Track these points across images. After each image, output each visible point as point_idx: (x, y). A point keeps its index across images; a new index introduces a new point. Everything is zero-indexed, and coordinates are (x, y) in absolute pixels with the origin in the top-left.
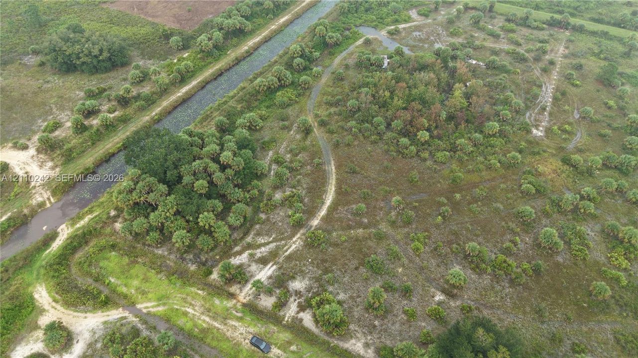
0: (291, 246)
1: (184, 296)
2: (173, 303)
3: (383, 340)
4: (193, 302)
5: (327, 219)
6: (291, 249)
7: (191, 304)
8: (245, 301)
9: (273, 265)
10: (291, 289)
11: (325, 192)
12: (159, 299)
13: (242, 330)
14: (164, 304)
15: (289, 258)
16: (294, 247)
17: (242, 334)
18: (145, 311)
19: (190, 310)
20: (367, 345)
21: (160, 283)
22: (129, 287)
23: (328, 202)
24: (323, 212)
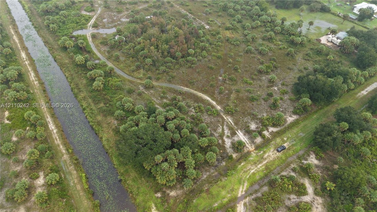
0: (229, 121)
1: (242, 171)
2: (245, 178)
3: (289, 111)
4: (248, 169)
5: (219, 103)
6: (231, 122)
7: (249, 170)
8: (254, 149)
9: (237, 131)
10: (255, 130)
11: (201, 97)
12: (240, 184)
13: (271, 154)
14: (244, 182)
15: (236, 124)
16: (230, 120)
17: (273, 154)
18: (243, 193)
19: (252, 171)
20: (290, 116)
21: (229, 181)
22: (225, 196)
23: (208, 98)
24: (214, 103)
